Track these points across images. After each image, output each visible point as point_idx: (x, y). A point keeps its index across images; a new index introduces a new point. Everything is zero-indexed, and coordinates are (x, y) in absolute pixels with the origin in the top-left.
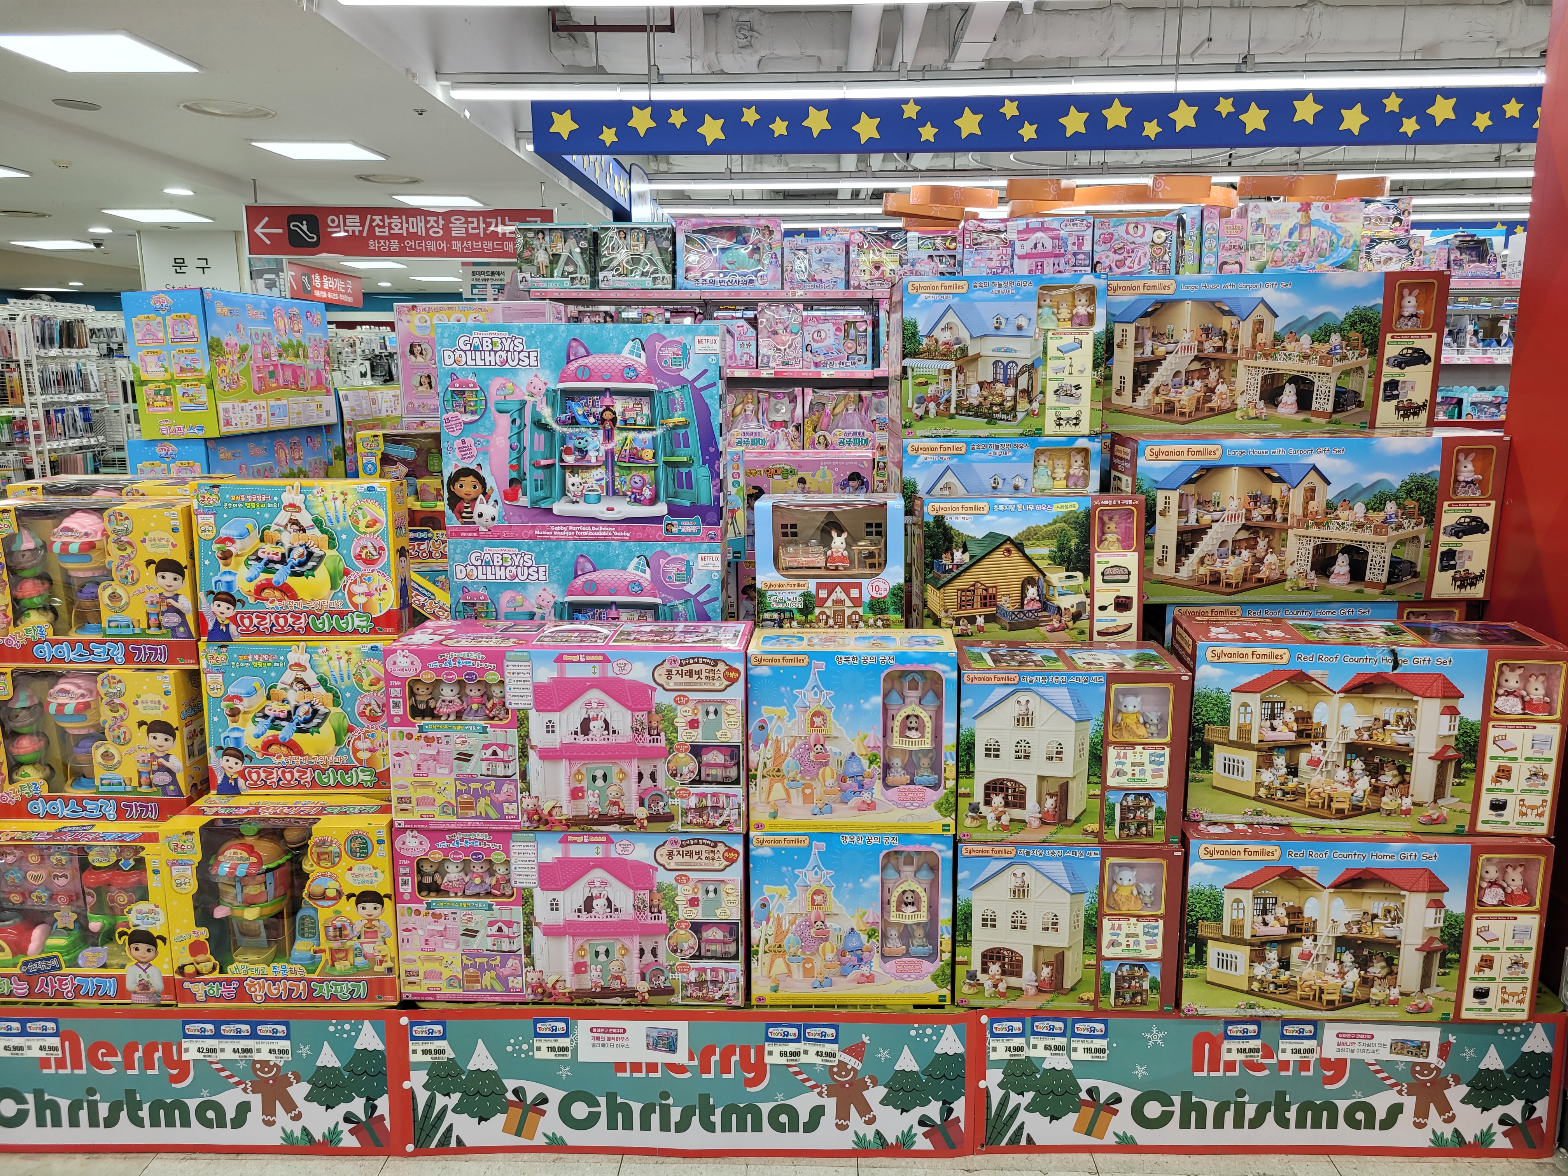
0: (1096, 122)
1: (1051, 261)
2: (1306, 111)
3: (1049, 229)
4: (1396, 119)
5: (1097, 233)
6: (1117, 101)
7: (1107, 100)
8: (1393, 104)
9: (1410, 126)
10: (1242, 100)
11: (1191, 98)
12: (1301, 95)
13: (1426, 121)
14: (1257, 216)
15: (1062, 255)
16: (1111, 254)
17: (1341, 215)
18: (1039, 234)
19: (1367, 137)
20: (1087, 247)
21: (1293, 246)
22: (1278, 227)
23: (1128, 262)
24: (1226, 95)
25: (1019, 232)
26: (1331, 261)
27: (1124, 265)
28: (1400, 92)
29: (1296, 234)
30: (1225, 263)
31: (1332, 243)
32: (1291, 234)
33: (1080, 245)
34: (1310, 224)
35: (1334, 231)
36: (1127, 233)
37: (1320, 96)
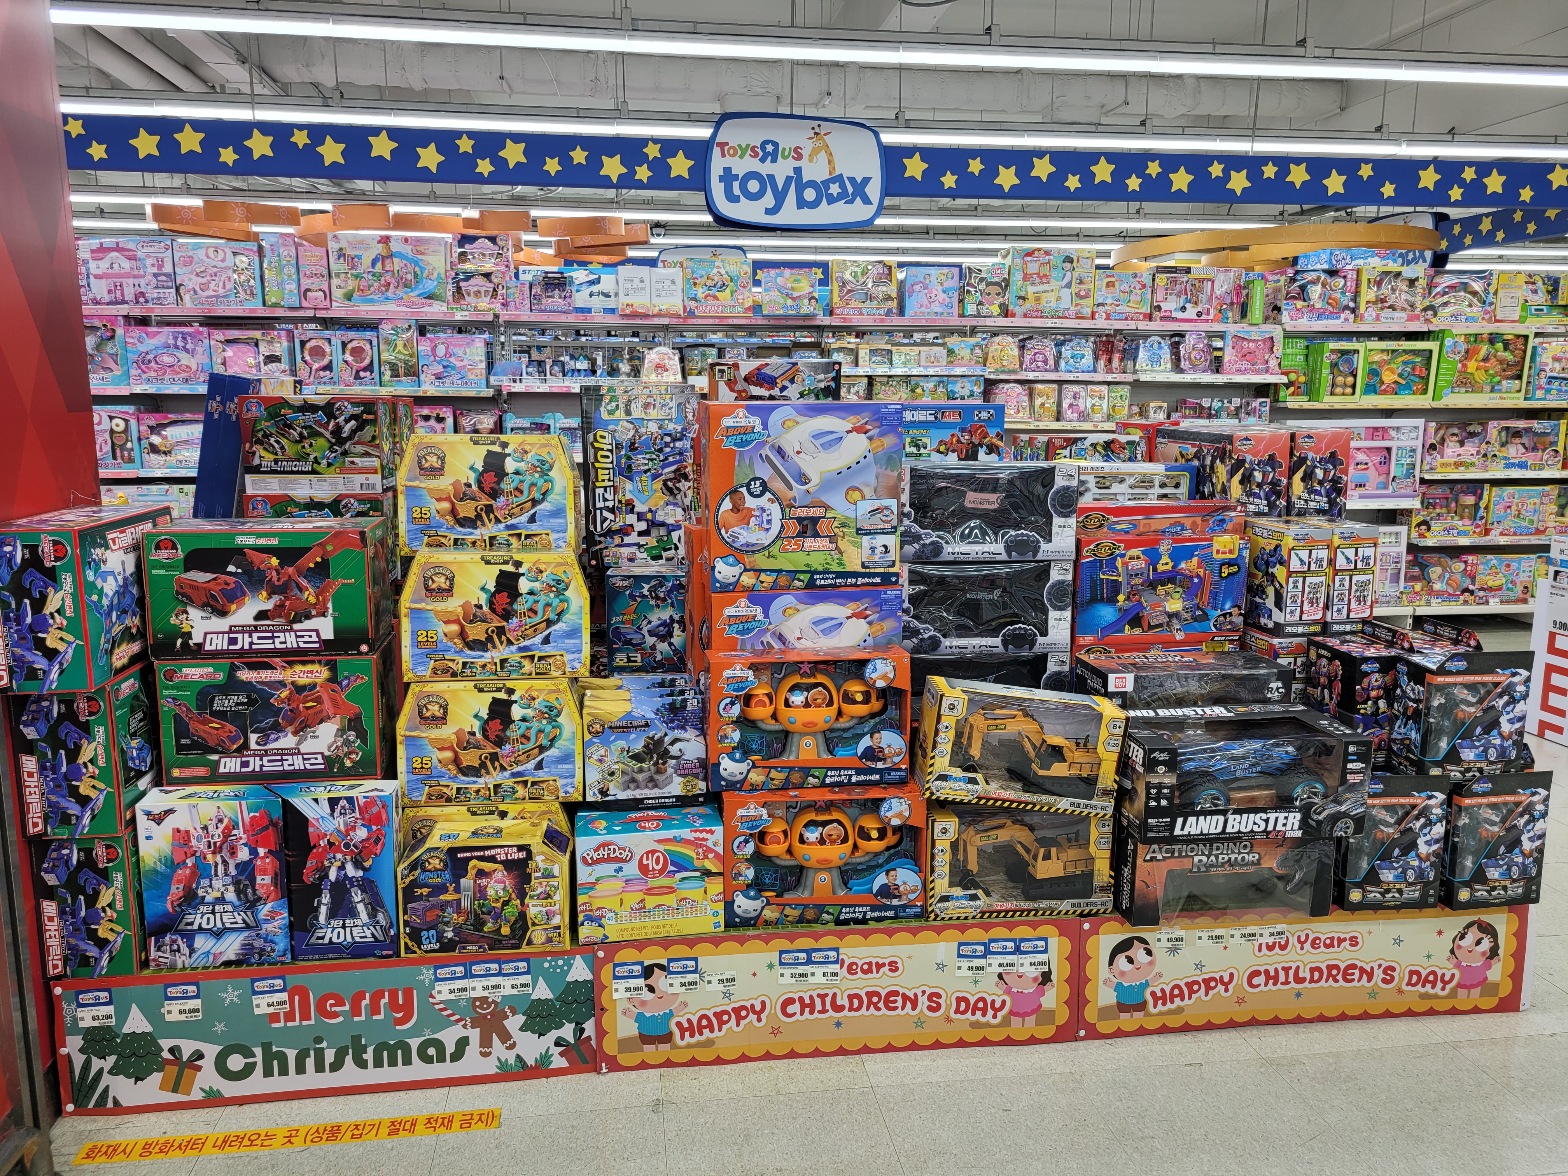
0: (168, 145)
1: (131, 281)
2: (382, 147)
3: (124, 250)
4: (470, 160)
5: (177, 255)
6: (187, 126)
7: (178, 124)
8: (465, 145)
9: (485, 167)
10: (318, 132)
11: (266, 128)
12: (376, 131)
13: (500, 163)
14: (337, 246)
15: (143, 276)
16: (193, 277)
17: (421, 249)
18: (114, 254)
19: (444, 174)
20: (168, 269)
21: (378, 276)
22: (359, 257)
23: (213, 284)
24: (301, 127)
25: (92, 251)
26: (417, 292)
27: (208, 288)
28: (471, 134)
29: (379, 265)
30: (308, 290)
31: (416, 275)
32: (374, 263)
33: (160, 267)
34: (391, 256)
35: (416, 264)
36: (208, 257)
37: (394, 133)
